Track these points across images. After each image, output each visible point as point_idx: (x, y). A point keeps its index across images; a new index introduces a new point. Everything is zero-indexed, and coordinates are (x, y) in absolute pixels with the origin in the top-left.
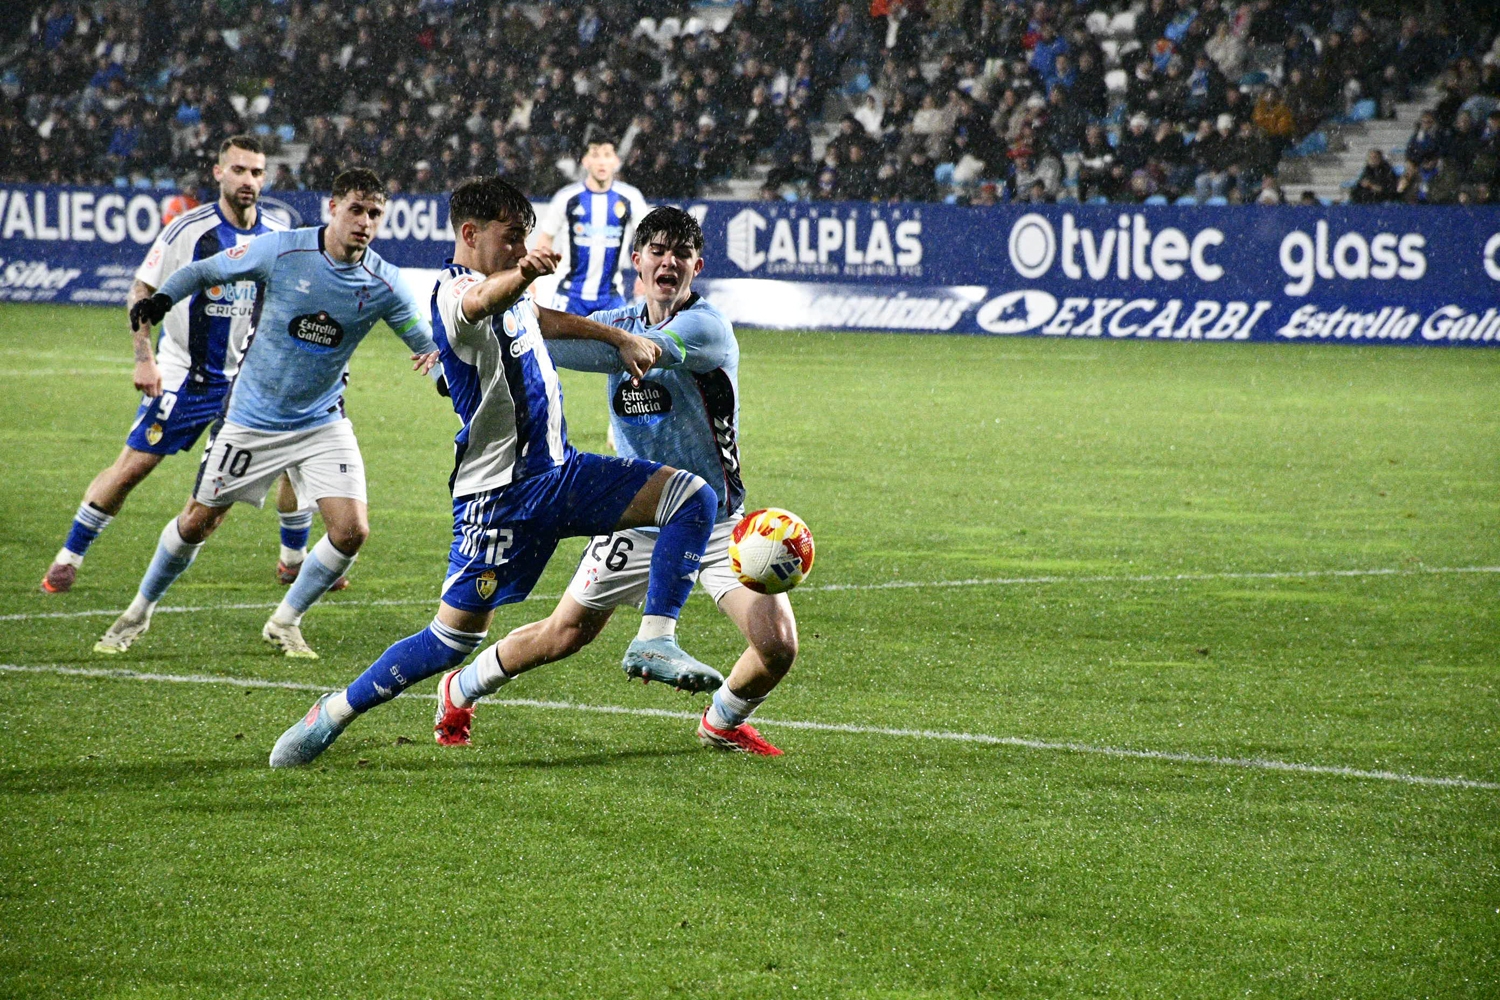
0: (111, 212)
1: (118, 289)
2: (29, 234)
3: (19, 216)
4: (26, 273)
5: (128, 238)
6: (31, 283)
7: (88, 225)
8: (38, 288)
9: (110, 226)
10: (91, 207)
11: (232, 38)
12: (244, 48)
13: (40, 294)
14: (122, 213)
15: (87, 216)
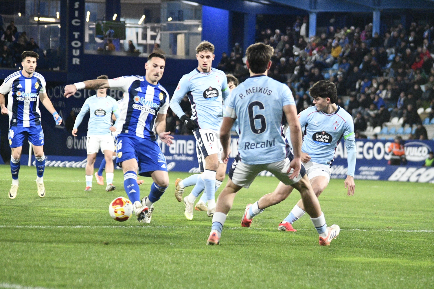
0: (369, 148)
1: (365, 175)
2: (342, 156)
3: (339, 150)
4: (337, 169)
5: (374, 158)
6: (338, 173)
7: (361, 153)
8: (340, 174)
9: (368, 153)
10: (362, 147)
11: (423, 88)
12: (426, 91)
13: (340, 177)
14: (372, 148)
15: (361, 150)
